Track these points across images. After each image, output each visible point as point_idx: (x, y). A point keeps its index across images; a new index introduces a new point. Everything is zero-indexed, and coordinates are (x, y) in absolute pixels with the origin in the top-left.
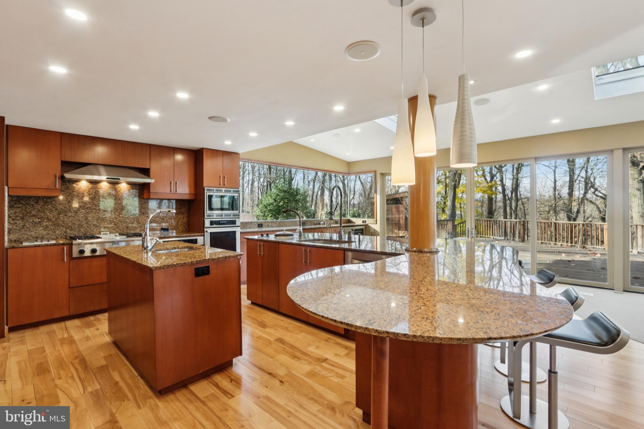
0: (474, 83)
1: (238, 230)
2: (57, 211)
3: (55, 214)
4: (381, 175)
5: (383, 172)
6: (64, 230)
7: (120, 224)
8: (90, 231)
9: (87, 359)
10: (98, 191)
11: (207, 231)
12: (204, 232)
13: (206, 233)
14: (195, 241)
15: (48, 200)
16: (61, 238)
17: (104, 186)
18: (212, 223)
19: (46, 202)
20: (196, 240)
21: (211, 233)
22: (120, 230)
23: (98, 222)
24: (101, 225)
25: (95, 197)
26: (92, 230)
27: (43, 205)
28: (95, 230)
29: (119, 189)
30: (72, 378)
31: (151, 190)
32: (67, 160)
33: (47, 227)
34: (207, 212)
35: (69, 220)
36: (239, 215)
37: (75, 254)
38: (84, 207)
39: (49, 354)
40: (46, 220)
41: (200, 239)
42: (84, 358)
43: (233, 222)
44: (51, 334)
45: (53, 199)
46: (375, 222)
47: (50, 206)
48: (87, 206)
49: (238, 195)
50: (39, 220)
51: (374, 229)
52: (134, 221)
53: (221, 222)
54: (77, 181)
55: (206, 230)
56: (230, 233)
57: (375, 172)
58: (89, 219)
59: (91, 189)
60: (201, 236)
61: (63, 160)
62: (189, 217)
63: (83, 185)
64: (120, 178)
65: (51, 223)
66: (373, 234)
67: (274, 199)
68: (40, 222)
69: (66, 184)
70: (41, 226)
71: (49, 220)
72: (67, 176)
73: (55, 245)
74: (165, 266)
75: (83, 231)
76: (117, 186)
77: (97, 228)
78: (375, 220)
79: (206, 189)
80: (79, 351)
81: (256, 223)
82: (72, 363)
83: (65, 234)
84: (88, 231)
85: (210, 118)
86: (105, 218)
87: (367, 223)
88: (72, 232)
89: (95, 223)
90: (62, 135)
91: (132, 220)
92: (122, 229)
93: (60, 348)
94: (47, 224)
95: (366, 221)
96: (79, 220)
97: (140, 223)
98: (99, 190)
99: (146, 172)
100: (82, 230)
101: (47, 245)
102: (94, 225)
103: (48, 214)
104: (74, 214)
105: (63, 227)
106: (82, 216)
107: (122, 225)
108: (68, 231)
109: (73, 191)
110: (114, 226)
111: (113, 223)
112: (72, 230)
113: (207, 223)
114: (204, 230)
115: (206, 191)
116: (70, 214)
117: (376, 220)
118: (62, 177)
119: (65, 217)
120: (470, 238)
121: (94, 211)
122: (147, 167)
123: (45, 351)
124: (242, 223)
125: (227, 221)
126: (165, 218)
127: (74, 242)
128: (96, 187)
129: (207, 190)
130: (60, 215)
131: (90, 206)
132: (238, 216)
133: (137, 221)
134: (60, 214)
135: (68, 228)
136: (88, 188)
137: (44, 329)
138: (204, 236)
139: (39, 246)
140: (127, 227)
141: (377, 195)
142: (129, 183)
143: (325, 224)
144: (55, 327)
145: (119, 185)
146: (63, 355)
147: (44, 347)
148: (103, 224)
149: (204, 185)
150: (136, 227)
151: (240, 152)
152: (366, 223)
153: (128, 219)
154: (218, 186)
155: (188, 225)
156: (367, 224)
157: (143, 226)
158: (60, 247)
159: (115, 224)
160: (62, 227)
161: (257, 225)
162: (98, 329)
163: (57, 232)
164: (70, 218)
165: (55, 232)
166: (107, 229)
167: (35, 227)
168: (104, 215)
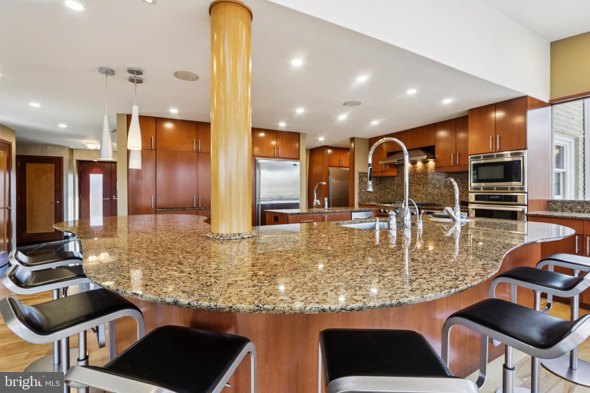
7: (429, 195)
10: (416, 170)
17: (419, 165)
18: (477, 198)
22: (429, 200)
23: (416, 193)
24: (417, 196)
25: (414, 174)
27: (391, 182)
29: (428, 166)
31: (437, 166)
32: (389, 152)
36: (523, 189)
43: (512, 199)
47: (394, 182)
49: (521, 158)
52: (438, 193)
53: (491, 197)
55: (470, 205)
68: (390, 192)
71: (393, 190)
86: (420, 190)
89: (414, 194)
90: (387, 136)
91: (437, 193)
97: (443, 195)
98: (416, 169)
102: (414, 195)
107: (430, 196)
110: (426, 196)
111: (424, 195)
113: (471, 198)
115: (470, 160)
121: (413, 185)
122: (433, 144)
125: (501, 196)
126: (465, 192)
129: (471, 158)
132: (521, 190)
133: (440, 193)
134: (398, 187)
140: (434, 198)
145: (428, 163)
148: (419, 194)
149: (469, 153)
150: (440, 199)
153: (434, 191)
157: (445, 198)
159: (426, 195)
160: (398, 196)
166: (421, 199)
167: (388, 195)
168: (419, 188)
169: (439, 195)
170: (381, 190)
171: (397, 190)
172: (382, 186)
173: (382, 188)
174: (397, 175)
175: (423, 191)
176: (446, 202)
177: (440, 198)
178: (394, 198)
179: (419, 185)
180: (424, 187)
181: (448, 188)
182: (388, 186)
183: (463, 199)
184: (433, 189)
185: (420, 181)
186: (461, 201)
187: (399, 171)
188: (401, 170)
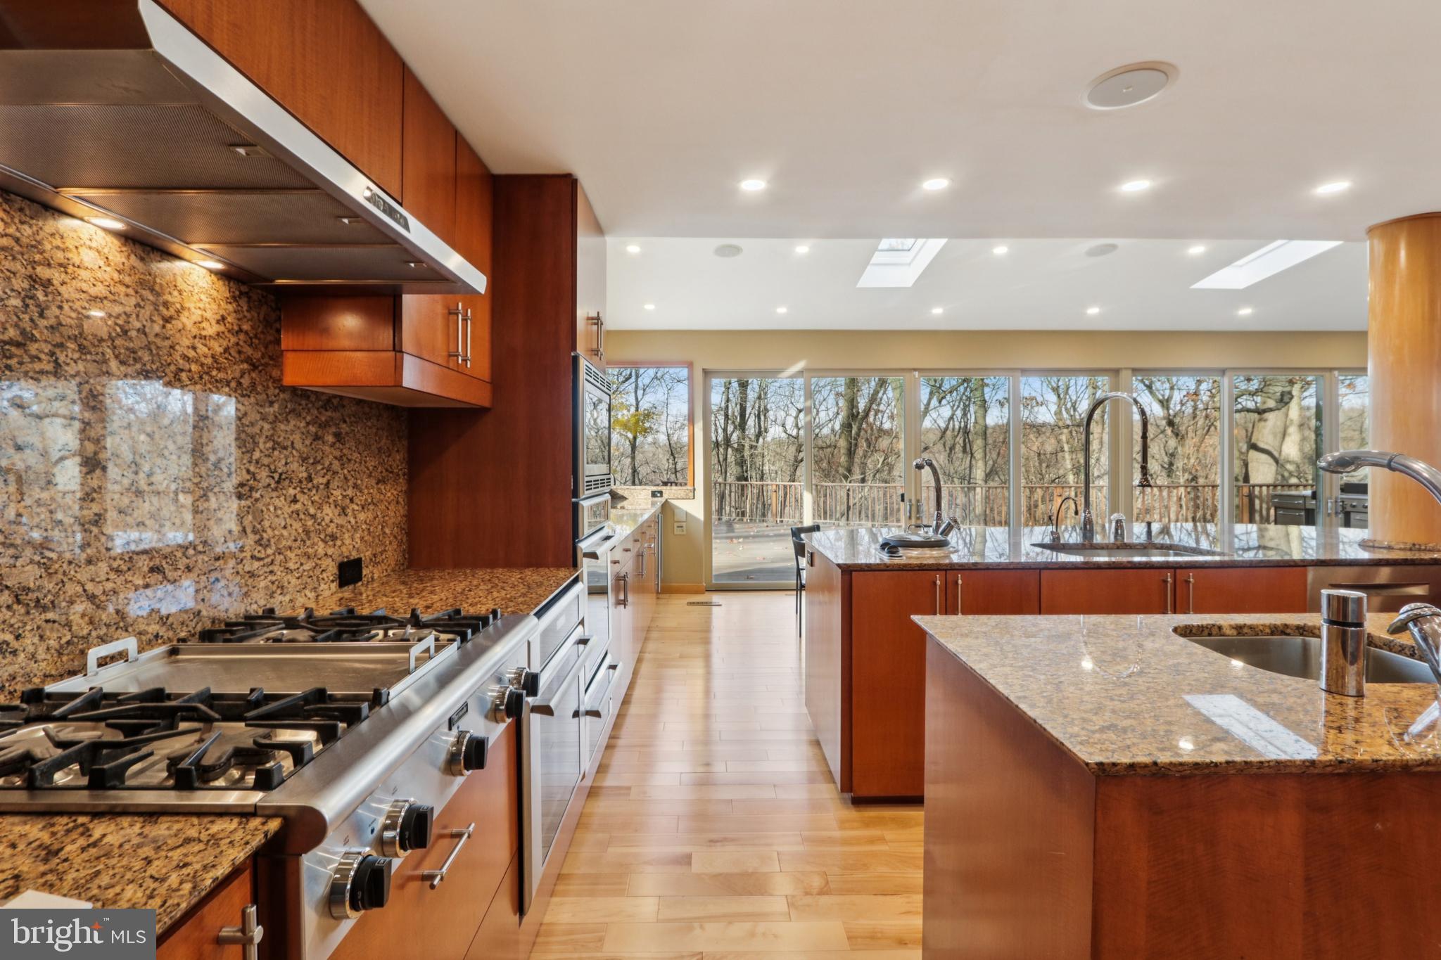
46: (691, 494)
51: (687, 513)
57: (691, 365)
78: (690, 488)
79: (583, 363)
87: (666, 496)
95: (661, 493)
115: (582, 376)
117: (693, 490)
129: (585, 369)
145: (176, 266)
149: (578, 347)
152: (661, 496)
155: (410, 535)
156: (666, 501)
183: (344, 549)
186: (339, 559)
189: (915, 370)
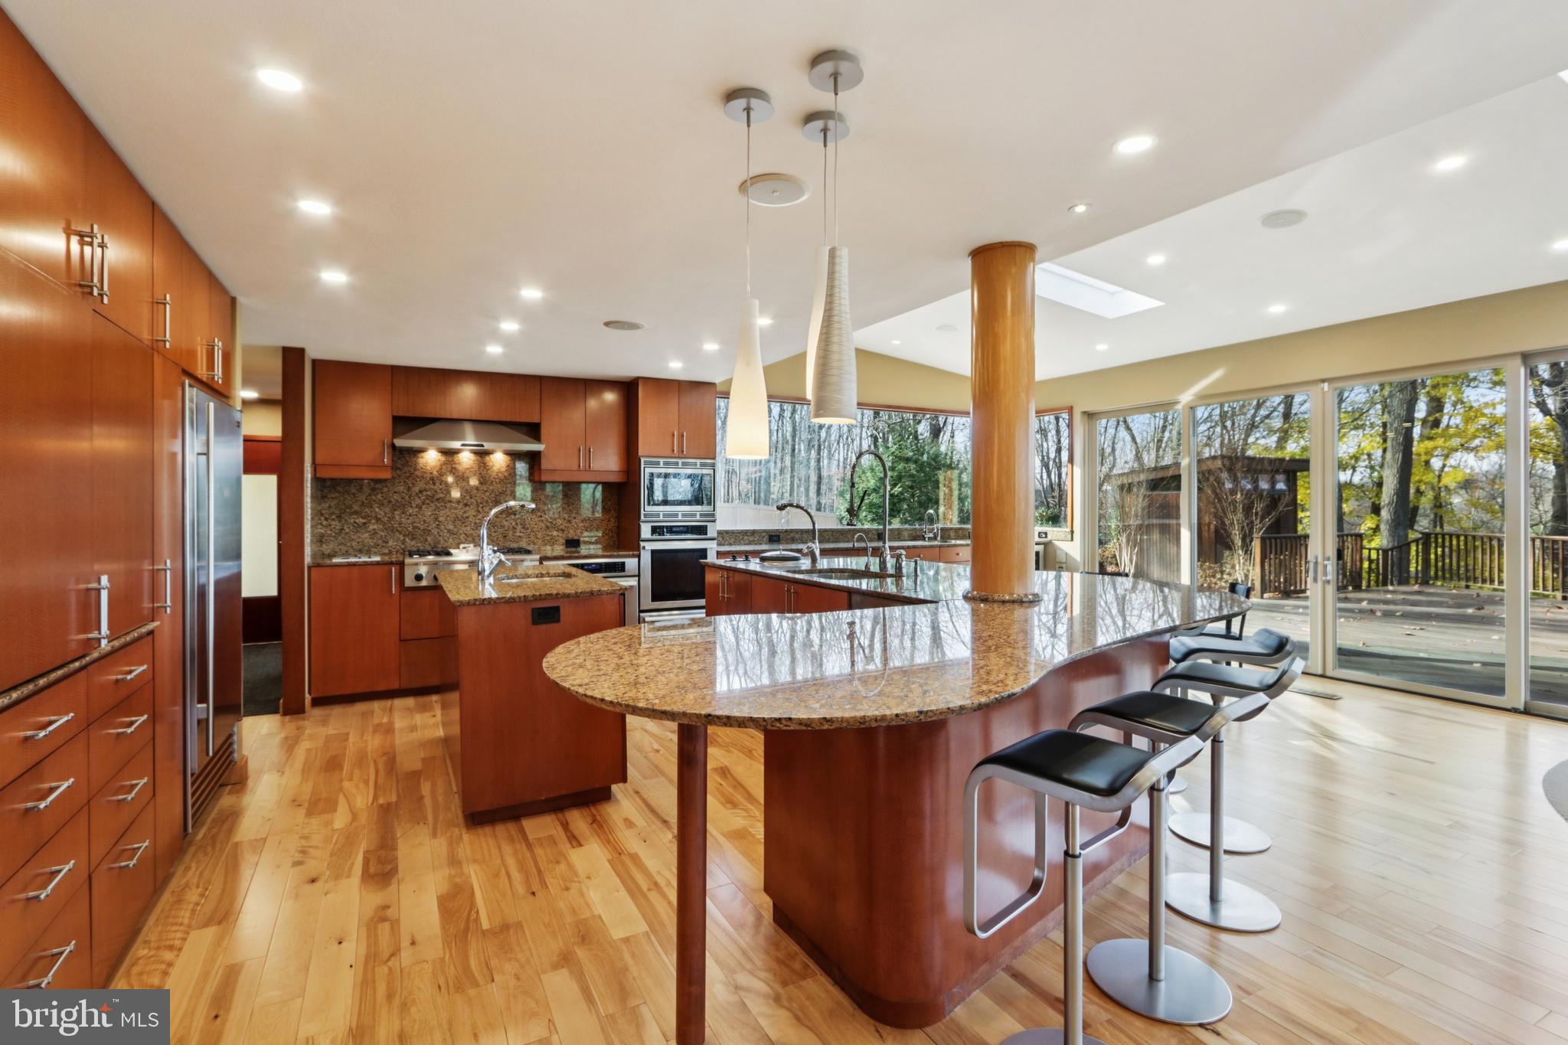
0: (1086, 210)
1: (712, 547)
2: (390, 506)
3: (387, 510)
4: (1086, 417)
5: (1090, 408)
6: (402, 538)
8: (442, 541)
9: (398, 758)
10: (455, 468)
11: (644, 548)
12: (639, 550)
13: (642, 551)
14: (621, 567)
15: (377, 486)
16: (397, 552)
17: (466, 458)
18: (654, 530)
19: (373, 489)
20: (623, 563)
21: (653, 552)
23: (455, 526)
24: (460, 531)
26: (445, 541)
27: (370, 495)
28: (451, 540)
29: (491, 464)
30: (367, 782)
31: (544, 466)
32: (401, 414)
33: (375, 532)
34: (646, 509)
35: (409, 521)
36: (713, 515)
37: (409, 582)
38: (433, 497)
39: (351, 745)
40: (373, 521)
41: (631, 563)
42: (395, 757)
43: (701, 530)
44: (365, 715)
45: (384, 484)
46: (1070, 536)
47: (379, 496)
48: (438, 496)
49: (711, 472)
50: (364, 521)
51: (1066, 554)
52: (517, 524)
53: (674, 529)
54: (422, 450)
55: (642, 544)
56: (695, 553)
57: (1070, 410)
58: (441, 519)
59: (445, 464)
60: (633, 556)
61: (396, 414)
62: (619, 518)
63: (431, 458)
64: (484, 444)
65: (381, 527)
66: (1064, 566)
67: (881, 479)
68: (364, 524)
69: (405, 457)
70: (367, 532)
71: (378, 520)
72: (400, 442)
73: (378, 563)
74: (475, 600)
75: (431, 542)
76: (487, 458)
77: (453, 536)
78: (1069, 530)
79: (642, 460)
80: (393, 746)
81: (763, 534)
82: (375, 761)
83: (403, 546)
84: (439, 542)
85: (607, 324)
86: (467, 517)
87: (1049, 537)
88: (413, 543)
89: (451, 527)
90: (395, 370)
91: (514, 523)
92: (495, 539)
93: (370, 737)
94: (375, 527)
95: (1046, 534)
96: (424, 521)
98: (457, 466)
99: (533, 431)
100: (429, 539)
101: (366, 564)
102: (449, 531)
103: (377, 510)
104: (417, 510)
105: (400, 533)
106: (430, 513)
108: (407, 540)
109: (415, 470)
112: (413, 539)
113: (646, 531)
114: (639, 545)
115: (642, 466)
116: (411, 511)
117: (1072, 532)
118: (393, 446)
119: (403, 516)
120: (1320, 584)
121: (448, 505)
122: (536, 420)
123: (347, 740)
124: (720, 533)
125: (687, 526)
127: (408, 561)
128: (453, 461)
129: (646, 462)
130: (396, 513)
131: (442, 495)
132: (711, 517)
134: (395, 510)
135: (408, 535)
136: (439, 463)
137: (360, 707)
138: (639, 557)
139: (354, 564)
141: (1075, 467)
142: (508, 453)
143: (939, 538)
144: (376, 705)
145: (491, 456)
146: (369, 748)
147: (348, 734)
148: (464, 529)
149: (641, 453)
150: (520, 537)
151: (717, 381)
152: (1046, 537)
154: (669, 453)
155: (618, 534)
156: (1050, 541)
157: (532, 534)
158: (386, 568)
160: (397, 534)
161: (767, 537)
162: (434, 716)
163: (391, 543)
164: (411, 518)
165: (387, 542)
166: (470, 539)
167: (358, 532)
168: (465, 512)
169: (519, 528)
170: (326, 519)
171: (391, 519)
172: (330, 507)
173: (331, 514)
174: (393, 478)
175: (478, 521)
176: (534, 544)
177: (522, 534)
178: (380, 542)
179: (466, 505)
180: (480, 510)
181: (539, 514)
182: (356, 507)
184: (504, 516)
185: (468, 497)
186: (566, 538)
187: (399, 466)
188: (406, 464)
189: (1323, 381)
